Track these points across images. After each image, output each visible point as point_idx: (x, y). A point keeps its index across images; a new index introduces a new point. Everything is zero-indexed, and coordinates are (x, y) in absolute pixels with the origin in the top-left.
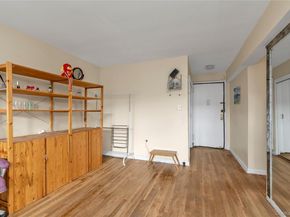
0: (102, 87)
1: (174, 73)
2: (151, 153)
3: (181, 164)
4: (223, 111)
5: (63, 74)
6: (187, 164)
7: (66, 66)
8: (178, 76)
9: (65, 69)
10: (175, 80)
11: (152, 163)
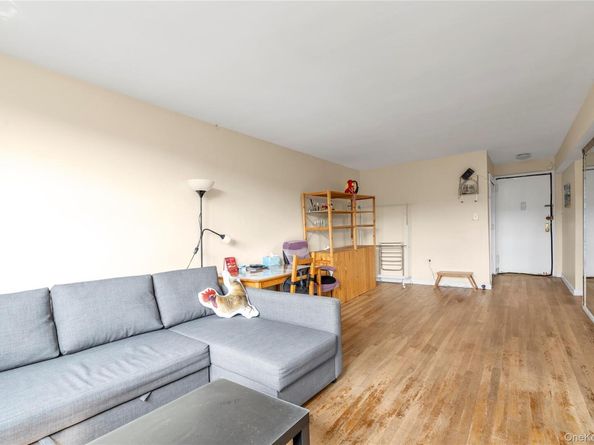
0: (374, 198)
1: (468, 174)
2: (438, 274)
3: (480, 287)
4: (550, 218)
5: (347, 191)
6: (489, 287)
7: (350, 182)
8: (473, 177)
9: (350, 186)
10: (469, 183)
11: (437, 287)
